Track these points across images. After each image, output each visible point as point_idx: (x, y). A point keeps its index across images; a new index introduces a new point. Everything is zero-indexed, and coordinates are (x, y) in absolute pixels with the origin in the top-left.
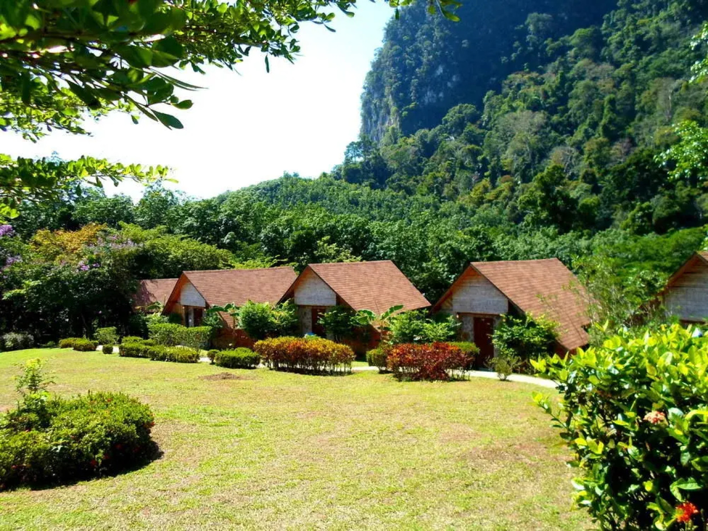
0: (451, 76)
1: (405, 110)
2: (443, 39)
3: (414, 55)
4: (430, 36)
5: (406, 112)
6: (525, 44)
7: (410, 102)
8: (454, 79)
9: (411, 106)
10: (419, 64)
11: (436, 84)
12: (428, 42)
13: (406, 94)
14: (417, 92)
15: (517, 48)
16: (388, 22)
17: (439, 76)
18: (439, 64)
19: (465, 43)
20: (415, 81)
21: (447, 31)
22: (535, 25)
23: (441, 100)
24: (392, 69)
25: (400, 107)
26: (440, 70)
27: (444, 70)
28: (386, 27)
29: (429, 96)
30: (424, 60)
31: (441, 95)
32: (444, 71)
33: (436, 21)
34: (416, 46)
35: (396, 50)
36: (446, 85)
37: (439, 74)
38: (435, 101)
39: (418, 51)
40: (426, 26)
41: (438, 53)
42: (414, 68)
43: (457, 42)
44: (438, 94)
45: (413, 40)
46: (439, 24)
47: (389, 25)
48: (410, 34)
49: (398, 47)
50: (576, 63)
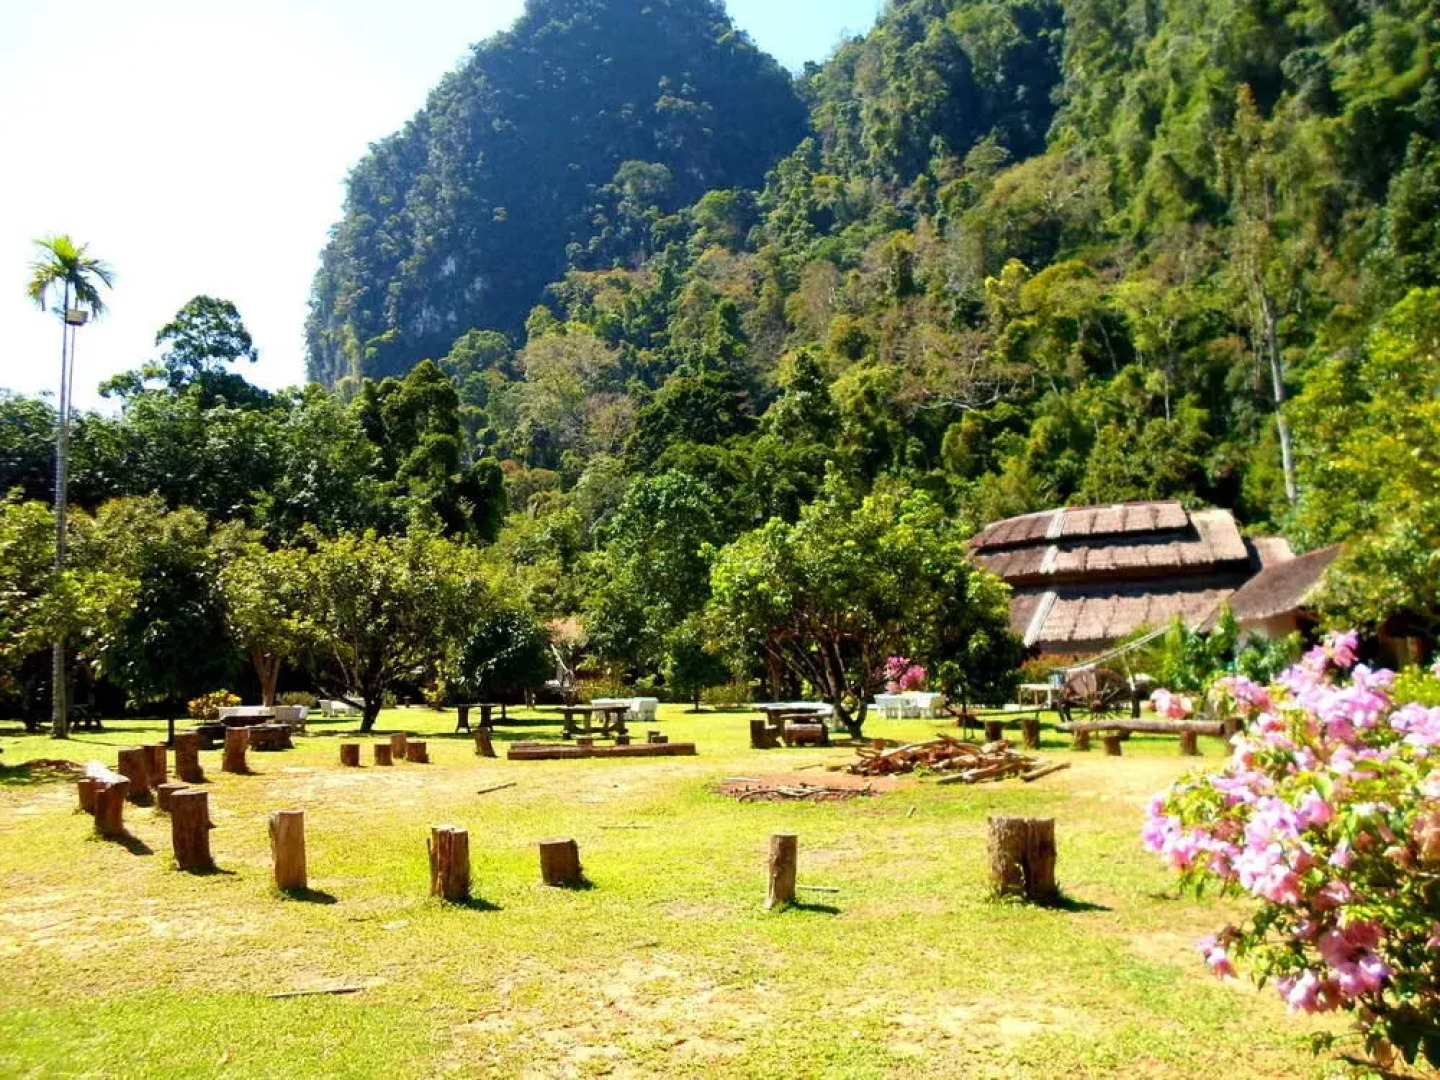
0: (472, 281)
1: (372, 345)
2: (458, 202)
3: (397, 235)
4: (430, 197)
5: (373, 349)
6: (615, 219)
7: (385, 328)
8: (478, 286)
9: (384, 337)
10: (408, 251)
11: (441, 294)
12: (425, 210)
13: (377, 314)
14: (399, 308)
15: (600, 227)
16: (353, 167)
17: (448, 277)
18: (448, 252)
19: (500, 214)
20: (394, 287)
21: (464, 189)
22: (634, 185)
23: (453, 326)
24: (352, 261)
25: (362, 339)
26: (450, 266)
27: (457, 264)
28: (349, 177)
29: (426, 318)
30: (418, 244)
31: (452, 316)
32: (459, 267)
33: (445, 168)
34: (403, 218)
35: (364, 222)
36: (461, 295)
37: (447, 273)
38: (437, 329)
39: (406, 227)
40: (424, 178)
41: (444, 231)
42: (397, 260)
43: (484, 210)
44: (444, 315)
45: (399, 204)
46: (451, 175)
47: (354, 174)
48: (395, 192)
49: (368, 217)
50: (700, 254)
